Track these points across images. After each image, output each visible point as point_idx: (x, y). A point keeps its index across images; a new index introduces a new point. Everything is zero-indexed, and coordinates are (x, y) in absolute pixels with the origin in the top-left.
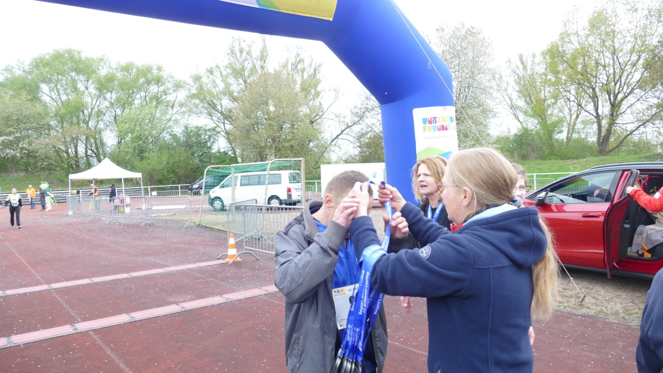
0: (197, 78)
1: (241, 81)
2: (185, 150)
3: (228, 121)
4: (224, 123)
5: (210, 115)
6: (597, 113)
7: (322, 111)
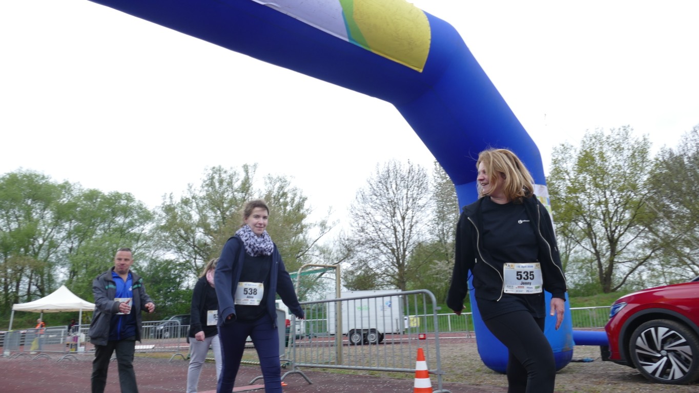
0: (169, 209)
1: (219, 212)
2: (150, 286)
3: (201, 256)
4: (195, 259)
5: (180, 249)
6: (596, 250)
7: (307, 246)
